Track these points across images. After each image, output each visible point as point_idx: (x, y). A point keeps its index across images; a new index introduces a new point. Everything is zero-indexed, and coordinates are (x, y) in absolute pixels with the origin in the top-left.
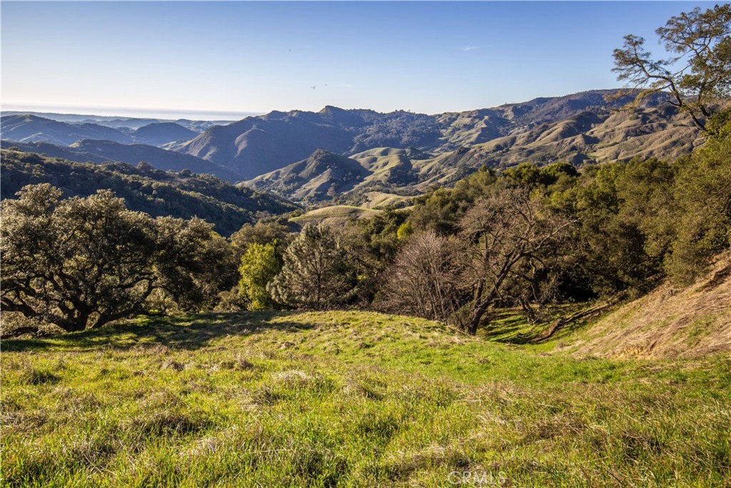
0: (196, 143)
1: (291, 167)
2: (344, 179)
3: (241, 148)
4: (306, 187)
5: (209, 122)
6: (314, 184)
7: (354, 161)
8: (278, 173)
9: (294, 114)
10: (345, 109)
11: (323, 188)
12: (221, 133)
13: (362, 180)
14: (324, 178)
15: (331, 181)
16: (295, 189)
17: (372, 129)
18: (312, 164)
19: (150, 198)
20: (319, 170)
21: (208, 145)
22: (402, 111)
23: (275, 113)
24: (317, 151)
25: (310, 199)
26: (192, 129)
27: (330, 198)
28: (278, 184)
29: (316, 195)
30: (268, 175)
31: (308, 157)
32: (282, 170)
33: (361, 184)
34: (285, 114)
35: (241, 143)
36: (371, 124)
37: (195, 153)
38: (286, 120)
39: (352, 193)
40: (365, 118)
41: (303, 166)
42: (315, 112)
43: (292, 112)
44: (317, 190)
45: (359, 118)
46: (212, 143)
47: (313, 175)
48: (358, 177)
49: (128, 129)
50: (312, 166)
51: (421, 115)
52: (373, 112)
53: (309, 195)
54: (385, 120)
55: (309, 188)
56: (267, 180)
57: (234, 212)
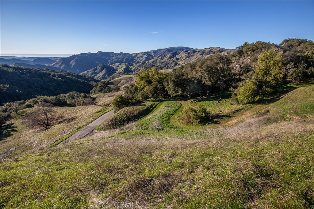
0: (57, 64)
1: (92, 69)
2: (110, 72)
3: (73, 65)
4: (98, 75)
5: (58, 58)
6: (101, 74)
7: (111, 67)
8: (88, 72)
9: (89, 54)
10: (104, 52)
11: (104, 75)
12: (65, 61)
13: (116, 72)
14: (104, 72)
15: (106, 73)
16: (95, 76)
17: (114, 58)
18: (99, 68)
19: (56, 78)
20: (102, 70)
21: (61, 64)
22: (122, 52)
23: (82, 53)
24: (100, 64)
25: (100, 78)
26: (53, 60)
27: (107, 78)
28: (89, 75)
29: (102, 77)
30: (85, 72)
31: (97, 66)
32: (89, 70)
33: (115, 73)
34: (86, 54)
35: (73, 63)
36: (113, 56)
37: (57, 67)
38: (87, 56)
39: (113, 76)
40: (111, 55)
41: (96, 69)
42: (96, 53)
43: (88, 53)
44: (102, 76)
45: (109, 55)
46: (63, 63)
47: (100, 72)
48: (114, 72)
49: (29, 60)
50: (99, 69)
51: (128, 54)
52: (113, 53)
53: (100, 77)
54: (118, 55)
55: (99, 75)
56: (85, 74)
57: (84, 82)
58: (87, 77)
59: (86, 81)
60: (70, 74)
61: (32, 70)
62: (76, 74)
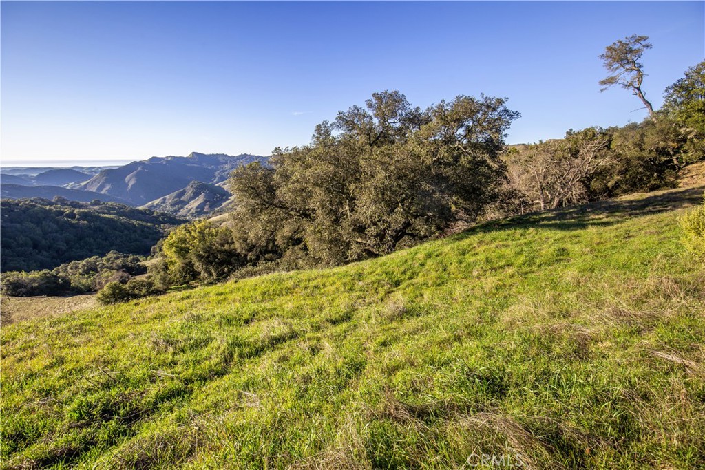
0: (93, 183)
1: (174, 194)
2: (215, 199)
3: (131, 184)
4: (187, 207)
5: (99, 168)
6: (194, 204)
7: (219, 187)
8: (165, 199)
9: (169, 159)
10: (206, 153)
11: (201, 207)
12: (114, 175)
13: (228, 200)
14: (200, 200)
15: (206, 201)
16: (179, 209)
17: (227, 166)
18: (190, 191)
19: (74, 221)
20: (196, 195)
21: (104, 183)
22: (245, 154)
23: (154, 159)
24: (193, 182)
25: (192, 214)
26: (86, 173)
27: (207, 213)
28: (166, 207)
29: (196, 212)
30: (157, 201)
31: (185, 187)
32: (168, 197)
33: (227, 202)
34: (162, 159)
35: (131, 181)
36: (226, 163)
37: (94, 189)
38: (164, 163)
39: (222, 208)
40: (221, 160)
41: (183, 193)
42: (185, 156)
43: (167, 157)
44: (197, 208)
45: (217, 160)
46: (107, 181)
47: (192, 198)
48: (224, 198)
49: (27, 176)
50: (190, 192)
51: (259, 157)
52: (226, 156)
53: (191, 212)
54: (235, 160)
55: (190, 207)
56: (157, 204)
57: (145, 226)
58: (155, 215)
59: (149, 224)
60: (114, 209)
61: (17, 204)
62: (129, 209)
